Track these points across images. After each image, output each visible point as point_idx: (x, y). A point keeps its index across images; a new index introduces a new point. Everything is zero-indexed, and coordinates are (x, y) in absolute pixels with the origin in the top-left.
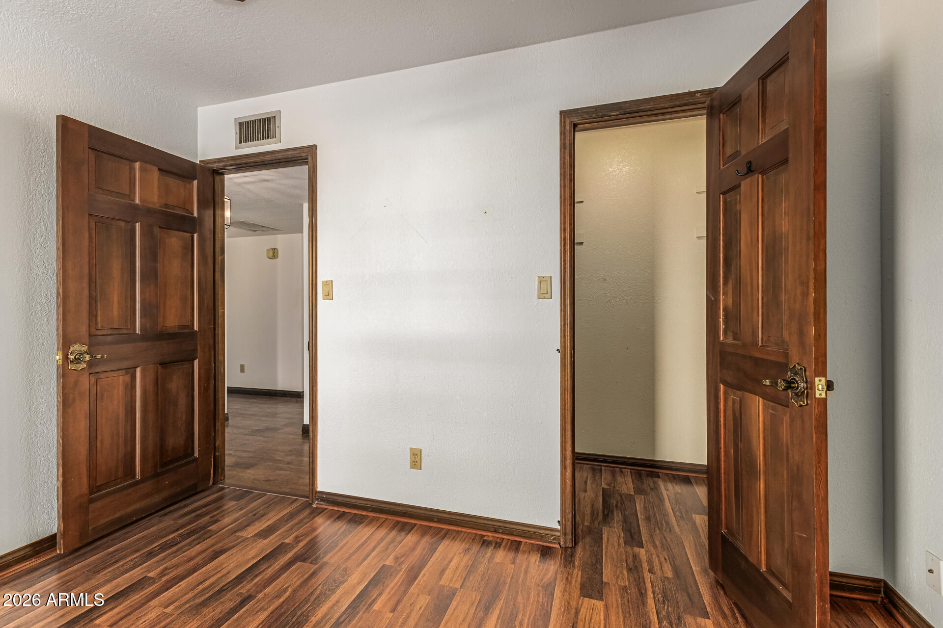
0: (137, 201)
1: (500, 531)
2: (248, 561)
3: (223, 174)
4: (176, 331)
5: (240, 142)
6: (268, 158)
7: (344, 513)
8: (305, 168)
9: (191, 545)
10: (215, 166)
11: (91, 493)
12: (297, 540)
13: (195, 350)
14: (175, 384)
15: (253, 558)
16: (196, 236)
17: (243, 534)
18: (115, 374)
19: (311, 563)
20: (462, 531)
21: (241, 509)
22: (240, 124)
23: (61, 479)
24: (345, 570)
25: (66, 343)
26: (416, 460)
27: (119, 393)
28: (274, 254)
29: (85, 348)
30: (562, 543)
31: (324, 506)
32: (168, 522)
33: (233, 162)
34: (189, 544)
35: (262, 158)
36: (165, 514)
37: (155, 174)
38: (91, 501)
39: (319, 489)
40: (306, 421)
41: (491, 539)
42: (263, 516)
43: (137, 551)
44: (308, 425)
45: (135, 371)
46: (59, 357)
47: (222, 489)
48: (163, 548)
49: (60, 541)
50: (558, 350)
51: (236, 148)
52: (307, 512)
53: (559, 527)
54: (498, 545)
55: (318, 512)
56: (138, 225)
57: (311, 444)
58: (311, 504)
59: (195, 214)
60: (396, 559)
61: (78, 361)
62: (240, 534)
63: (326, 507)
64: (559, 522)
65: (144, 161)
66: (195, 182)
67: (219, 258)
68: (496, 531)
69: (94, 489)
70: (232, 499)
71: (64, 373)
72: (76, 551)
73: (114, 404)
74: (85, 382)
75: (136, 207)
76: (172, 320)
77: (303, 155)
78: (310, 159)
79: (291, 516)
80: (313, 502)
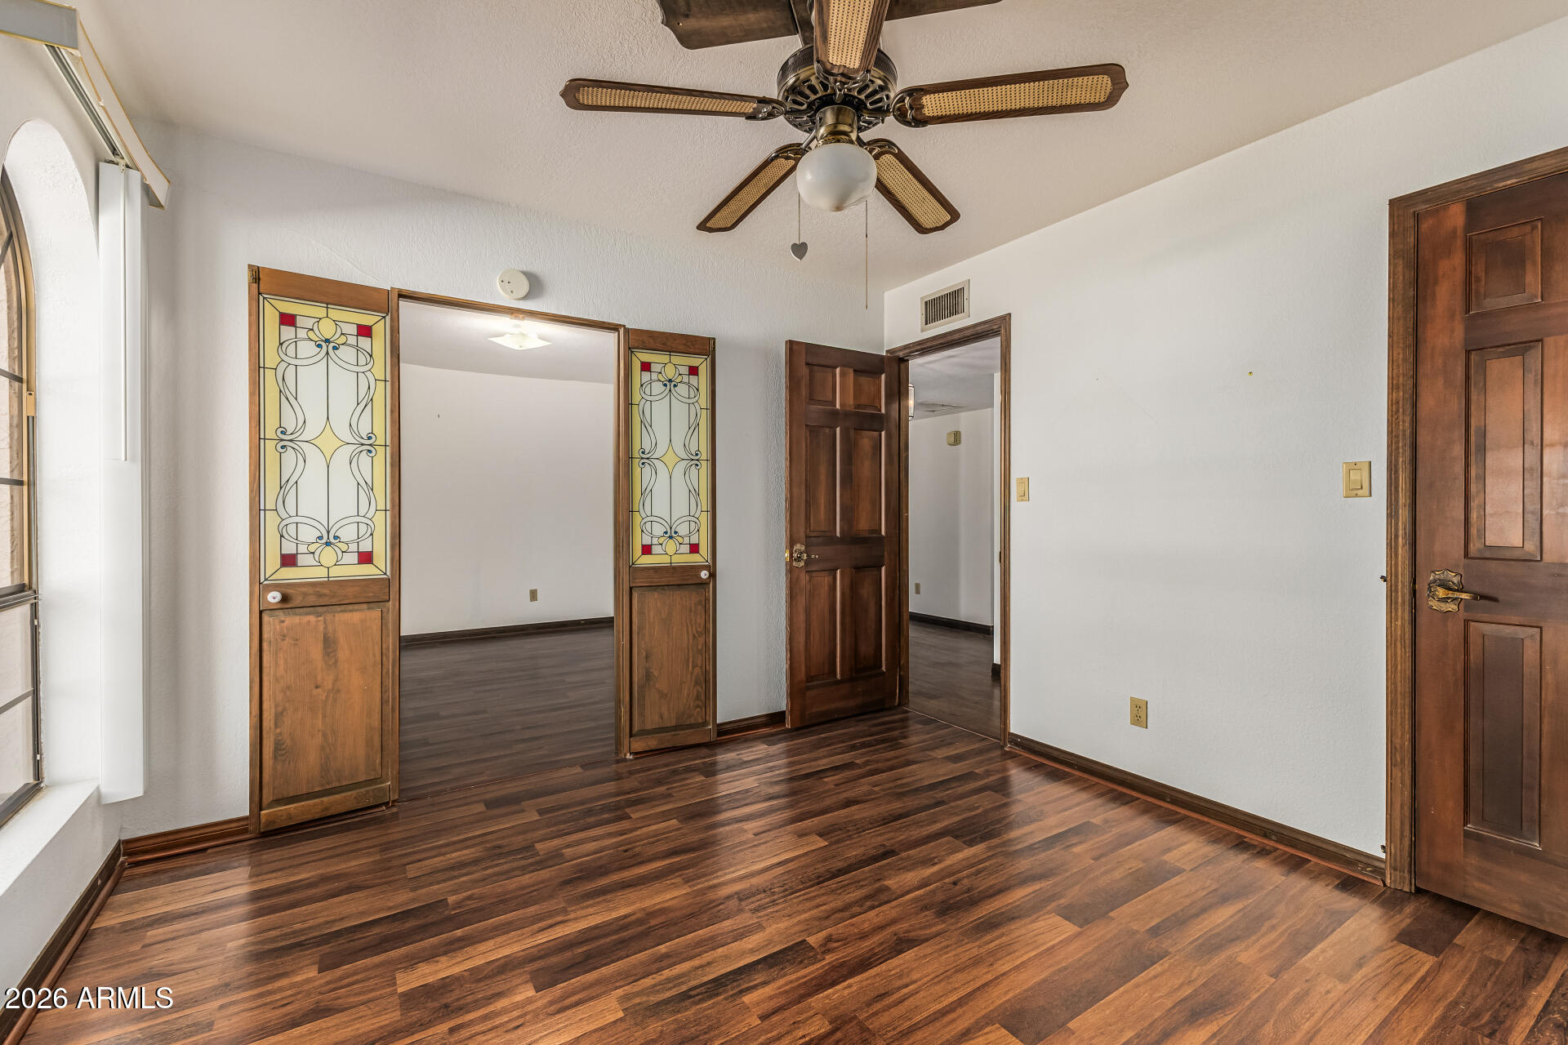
0: (838, 406)
1: (1274, 837)
2: (939, 776)
3: (908, 360)
4: (867, 535)
5: (926, 324)
6: (956, 336)
7: (1042, 765)
8: (998, 340)
9: (886, 750)
10: (901, 354)
11: (808, 681)
12: (988, 773)
13: (882, 556)
14: (866, 591)
15: (944, 775)
16: (883, 433)
17: (933, 754)
18: (822, 574)
19: (1003, 795)
20: (1208, 823)
21: (928, 733)
22: (926, 303)
23: (789, 662)
24: (1042, 812)
25: (792, 543)
26: (1139, 714)
27: (825, 590)
28: (956, 438)
29: (803, 548)
30: (1388, 881)
31: (1018, 750)
32: (863, 727)
33: (919, 347)
34: (885, 748)
35: (949, 338)
36: (862, 720)
37: (851, 375)
38: (808, 688)
39: (1011, 731)
40: (997, 660)
41: (1256, 843)
42: (950, 744)
43: (843, 742)
44: (999, 666)
45: (836, 574)
46: (787, 555)
47: (907, 712)
48: (864, 745)
49: (788, 718)
50: (1382, 577)
51: (922, 331)
52: (998, 752)
53: (1383, 856)
54: (1263, 852)
55: (1012, 756)
56: (838, 429)
57: (1002, 688)
58: (1002, 747)
59: (883, 411)
60: (1106, 821)
61: (799, 559)
62: (927, 752)
63: (1020, 753)
64: (1383, 847)
65: (843, 366)
66: (883, 376)
67: (903, 455)
68: (1265, 836)
69: (809, 679)
70: (917, 722)
71: (791, 570)
72: (802, 728)
73: (822, 603)
74: (804, 578)
75: (835, 413)
76: (863, 525)
77: (995, 327)
78: (1003, 331)
79: (980, 752)
80: (1005, 745)
